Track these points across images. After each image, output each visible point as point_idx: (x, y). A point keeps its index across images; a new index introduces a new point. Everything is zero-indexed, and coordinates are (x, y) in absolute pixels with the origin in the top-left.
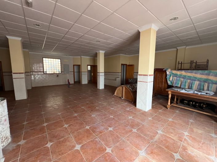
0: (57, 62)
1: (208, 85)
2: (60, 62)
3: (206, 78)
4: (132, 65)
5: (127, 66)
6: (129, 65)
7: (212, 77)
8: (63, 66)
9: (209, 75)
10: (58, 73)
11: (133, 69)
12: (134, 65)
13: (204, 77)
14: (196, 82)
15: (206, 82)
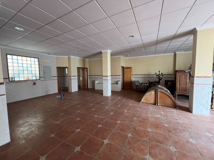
0: (33, 63)
2: (37, 63)
4: (130, 68)
5: (125, 69)
6: (127, 68)
8: (42, 68)
10: (34, 79)
11: (131, 71)
12: (132, 67)
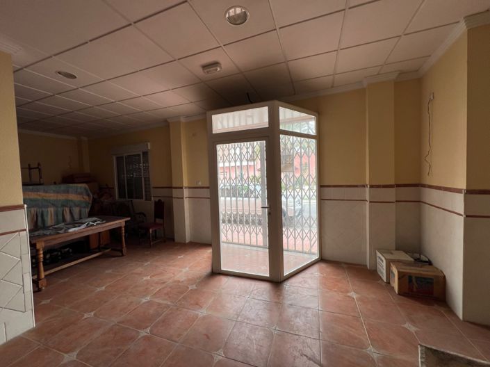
1: (70, 211)
3: (64, 198)
7: (73, 195)
9: (68, 192)
13: (62, 197)
14: (49, 209)
15: (66, 206)
